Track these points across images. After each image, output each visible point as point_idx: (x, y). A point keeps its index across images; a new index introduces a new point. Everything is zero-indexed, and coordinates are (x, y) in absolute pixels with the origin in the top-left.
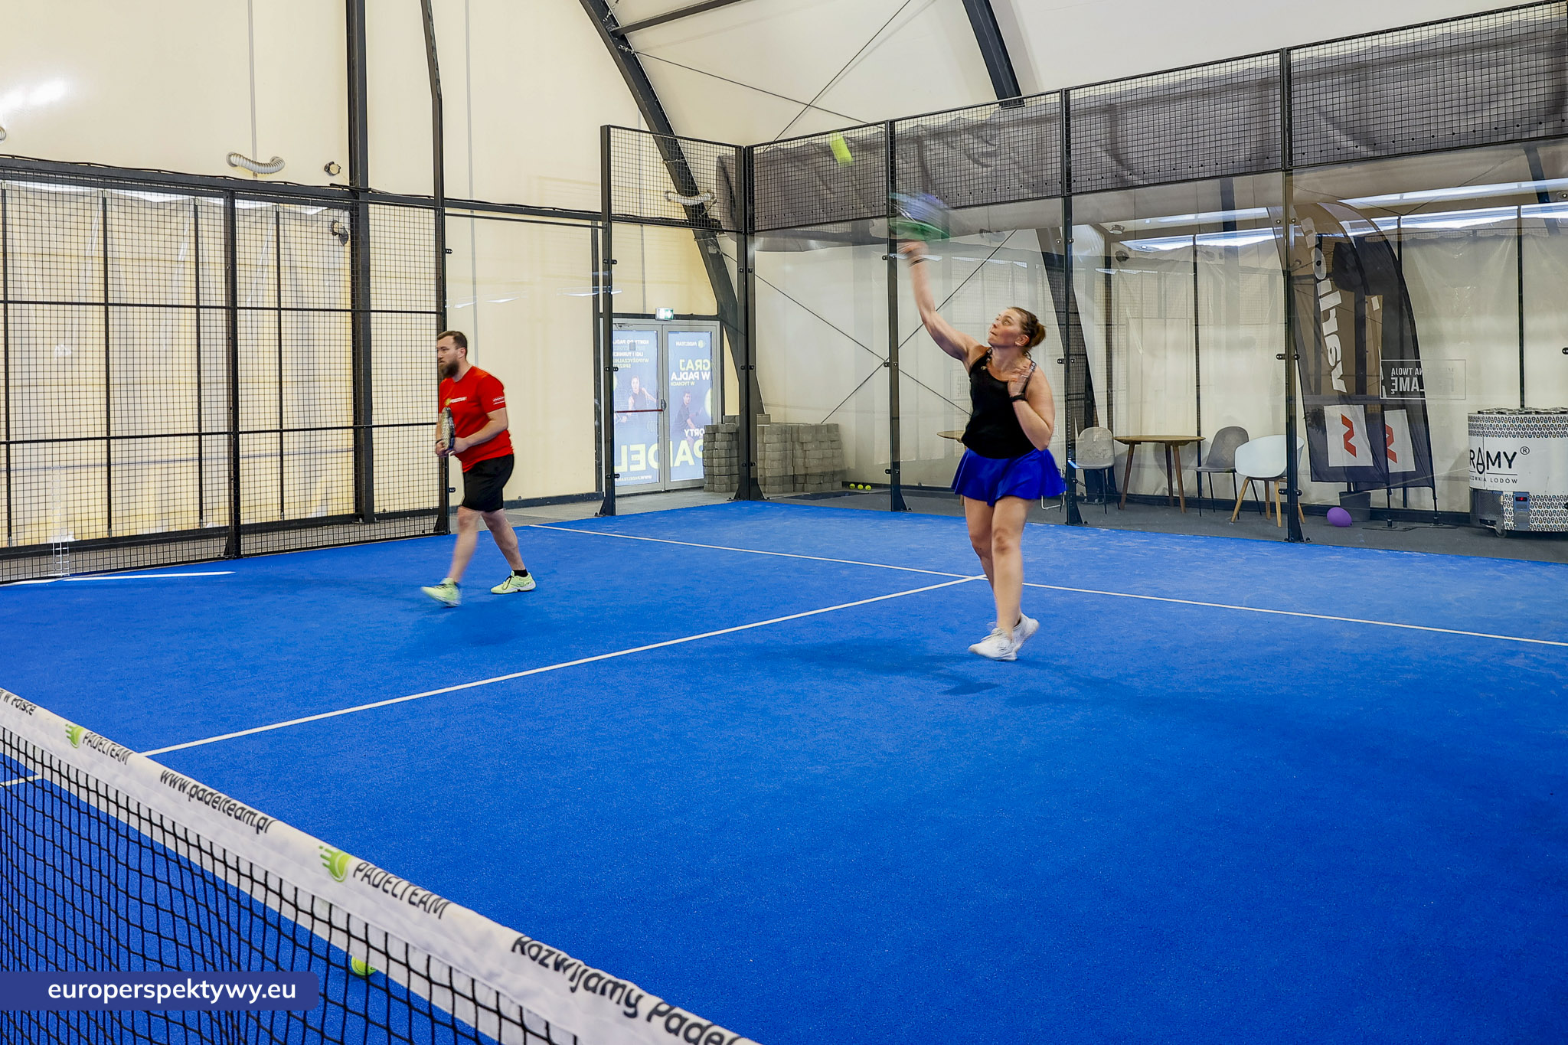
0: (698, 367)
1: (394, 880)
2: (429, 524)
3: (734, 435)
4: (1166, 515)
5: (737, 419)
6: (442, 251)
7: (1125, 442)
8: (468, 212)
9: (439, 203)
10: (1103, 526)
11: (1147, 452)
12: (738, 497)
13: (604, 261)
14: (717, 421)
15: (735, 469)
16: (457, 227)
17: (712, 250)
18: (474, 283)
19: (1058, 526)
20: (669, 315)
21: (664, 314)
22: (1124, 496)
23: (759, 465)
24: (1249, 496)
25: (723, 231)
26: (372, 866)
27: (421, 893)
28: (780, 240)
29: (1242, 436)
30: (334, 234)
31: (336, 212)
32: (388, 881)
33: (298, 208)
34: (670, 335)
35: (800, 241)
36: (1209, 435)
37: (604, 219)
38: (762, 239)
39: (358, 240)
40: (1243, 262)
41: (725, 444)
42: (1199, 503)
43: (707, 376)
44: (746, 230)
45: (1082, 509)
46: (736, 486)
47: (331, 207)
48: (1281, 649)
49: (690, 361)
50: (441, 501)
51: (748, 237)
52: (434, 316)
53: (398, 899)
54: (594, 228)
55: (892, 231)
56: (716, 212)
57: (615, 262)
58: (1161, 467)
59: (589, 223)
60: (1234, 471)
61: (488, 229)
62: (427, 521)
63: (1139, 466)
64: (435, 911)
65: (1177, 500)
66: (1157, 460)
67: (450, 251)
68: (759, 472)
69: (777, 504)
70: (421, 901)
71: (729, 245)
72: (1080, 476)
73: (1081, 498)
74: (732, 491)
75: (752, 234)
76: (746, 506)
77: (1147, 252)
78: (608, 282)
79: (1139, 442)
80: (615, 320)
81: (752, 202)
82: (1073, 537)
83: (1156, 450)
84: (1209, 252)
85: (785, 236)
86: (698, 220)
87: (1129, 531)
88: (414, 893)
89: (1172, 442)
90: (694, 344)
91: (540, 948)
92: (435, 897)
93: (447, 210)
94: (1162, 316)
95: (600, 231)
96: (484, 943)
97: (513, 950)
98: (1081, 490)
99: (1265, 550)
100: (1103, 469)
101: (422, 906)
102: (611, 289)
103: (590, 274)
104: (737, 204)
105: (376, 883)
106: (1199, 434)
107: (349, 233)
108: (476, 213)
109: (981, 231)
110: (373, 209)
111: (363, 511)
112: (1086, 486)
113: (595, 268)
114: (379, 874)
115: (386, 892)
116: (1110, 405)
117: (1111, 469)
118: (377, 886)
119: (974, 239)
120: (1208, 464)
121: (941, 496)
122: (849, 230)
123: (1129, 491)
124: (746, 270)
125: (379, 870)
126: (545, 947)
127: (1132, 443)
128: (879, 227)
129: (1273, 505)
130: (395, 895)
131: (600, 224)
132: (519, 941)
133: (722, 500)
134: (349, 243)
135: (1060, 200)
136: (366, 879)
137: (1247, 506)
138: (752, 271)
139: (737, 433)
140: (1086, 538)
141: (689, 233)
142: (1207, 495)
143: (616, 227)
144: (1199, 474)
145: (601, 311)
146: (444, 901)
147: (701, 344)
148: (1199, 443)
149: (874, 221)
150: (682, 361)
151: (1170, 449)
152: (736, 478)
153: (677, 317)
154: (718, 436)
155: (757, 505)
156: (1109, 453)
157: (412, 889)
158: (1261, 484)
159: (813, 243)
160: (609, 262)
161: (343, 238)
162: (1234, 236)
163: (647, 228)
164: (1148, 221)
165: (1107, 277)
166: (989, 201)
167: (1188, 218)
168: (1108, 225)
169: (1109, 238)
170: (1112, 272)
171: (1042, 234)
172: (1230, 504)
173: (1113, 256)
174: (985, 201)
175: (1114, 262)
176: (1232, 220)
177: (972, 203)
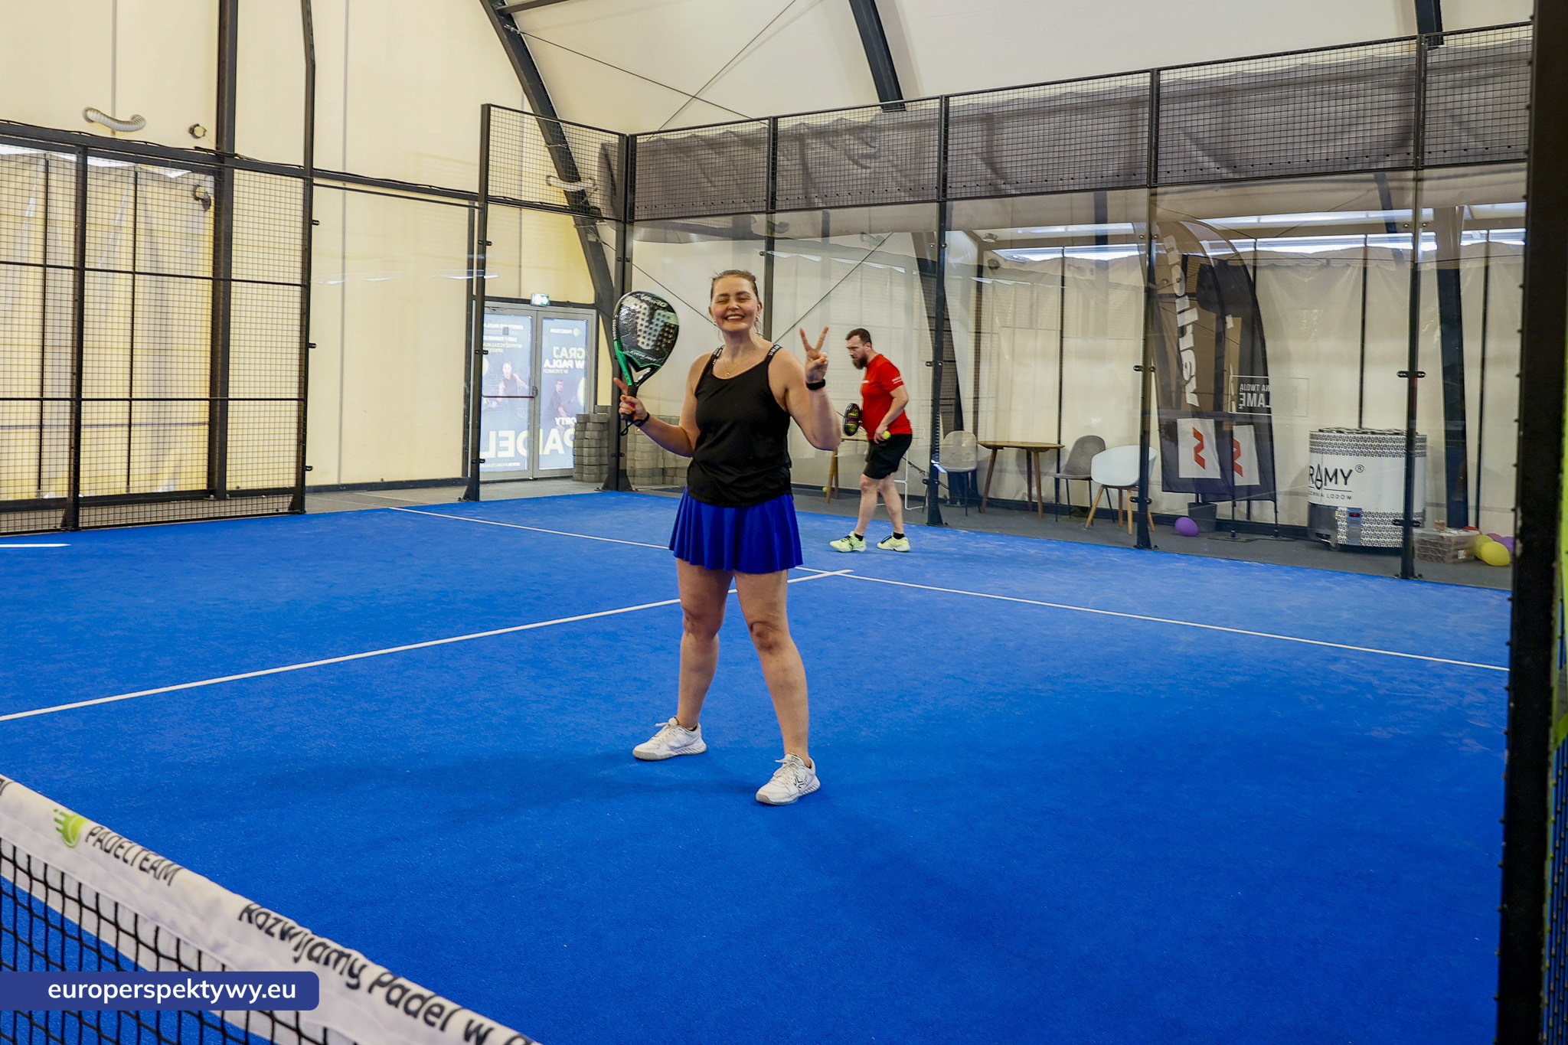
0: (572, 354)
2: (284, 503)
3: (604, 425)
4: (1024, 519)
5: (609, 409)
6: (309, 222)
7: (988, 447)
8: (340, 184)
9: (308, 174)
10: (962, 528)
11: (1009, 458)
12: (606, 487)
13: (479, 242)
14: (590, 411)
15: (605, 460)
16: (325, 198)
17: (592, 238)
18: (344, 258)
19: (919, 526)
20: (545, 301)
21: (539, 300)
22: (985, 500)
23: (629, 455)
24: (1103, 504)
25: (602, 219)
28: (659, 232)
29: (1099, 444)
30: (197, 199)
31: (202, 176)
33: (156, 169)
34: (545, 321)
35: (681, 234)
36: (1068, 444)
37: (481, 200)
38: (643, 230)
39: (222, 206)
40: (1114, 276)
41: (595, 434)
42: (1056, 509)
43: (581, 365)
44: (626, 219)
45: (944, 511)
46: (605, 476)
47: (195, 170)
48: (1119, 650)
49: (564, 349)
50: (297, 480)
51: (628, 226)
52: (298, 288)
54: (471, 208)
55: (771, 226)
56: (597, 200)
57: (489, 243)
58: (1022, 472)
59: (466, 203)
60: (1090, 479)
61: (360, 202)
62: (281, 502)
63: (1001, 471)
65: (1035, 507)
66: (1019, 465)
67: (317, 223)
68: (629, 464)
69: (644, 495)
71: (608, 233)
72: (943, 479)
73: (944, 501)
74: (600, 481)
75: (632, 223)
76: (613, 497)
77: (1024, 263)
78: (482, 265)
79: (1002, 447)
80: (487, 303)
81: (633, 192)
82: (933, 538)
83: (1018, 456)
84: (1080, 266)
85: (666, 228)
86: (579, 206)
87: (987, 533)
89: (1032, 448)
90: (569, 331)
93: (316, 181)
94: (1032, 325)
95: (476, 211)
98: (943, 492)
99: (1114, 556)
100: (966, 473)
102: (484, 273)
103: (465, 256)
104: (618, 192)
106: (1059, 442)
107: (212, 198)
108: (349, 185)
109: (863, 233)
110: (238, 174)
111: (216, 487)
112: (949, 488)
113: (471, 251)
116: (976, 413)
117: (974, 472)
119: (853, 241)
120: (1067, 471)
121: (807, 494)
122: (730, 225)
123: (991, 495)
124: (624, 259)
127: (995, 448)
128: (759, 223)
129: (1125, 513)
131: (477, 204)
133: (590, 489)
134: (212, 208)
137: (1101, 514)
138: (630, 260)
139: (608, 423)
140: (945, 539)
141: (568, 220)
142: (1064, 501)
143: (492, 208)
144: (1057, 481)
145: (474, 293)
147: (576, 332)
148: (1058, 450)
149: (755, 216)
150: (556, 348)
151: (1031, 454)
152: (605, 468)
153: (552, 303)
154: (589, 425)
155: (624, 496)
156: (972, 458)
158: (1114, 492)
159: (693, 236)
160: (484, 243)
161: (206, 203)
162: (1106, 250)
163: (526, 212)
164: (1020, 231)
165: (979, 285)
166: (867, 202)
167: (1059, 230)
168: (982, 233)
169: (983, 247)
170: (984, 280)
171: (917, 238)
172: (1085, 511)
173: (986, 264)
174: (863, 202)
175: (986, 271)
176: (1105, 234)
177: (850, 203)
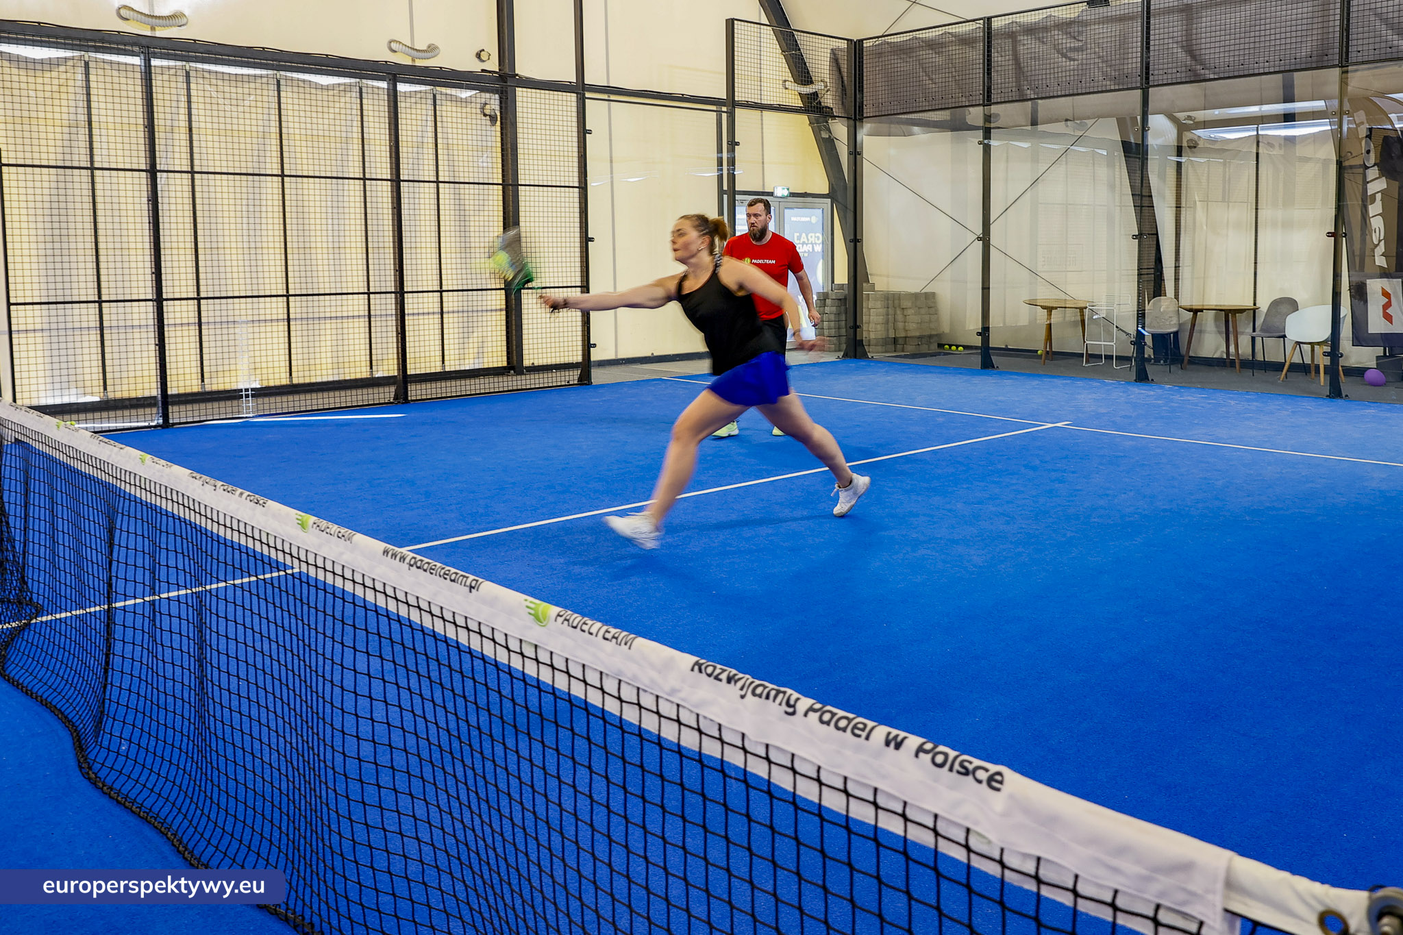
0: (810, 240)
1: (590, 622)
2: (573, 376)
3: (842, 301)
4: (1223, 374)
5: (846, 288)
6: (583, 132)
7: (1190, 310)
8: (605, 96)
9: (580, 89)
10: (1167, 383)
11: (1208, 319)
12: (845, 355)
13: (729, 143)
14: (828, 289)
15: (843, 332)
16: (596, 109)
17: (825, 135)
18: (611, 162)
19: (1127, 382)
20: (786, 193)
21: (781, 192)
22: (1186, 359)
23: (864, 327)
24: (1297, 359)
25: (834, 117)
26: (569, 612)
27: (613, 631)
28: (884, 127)
29: (1293, 305)
30: (485, 115)
31: (488, 95)
32: (585, 623)
33: (453, 91)
34: (786, 211)
35: (904, 127)
36: (1264, 304)
37: (729, 105)
38: (869, 125)
39: (507, 121)
40: (1300, 151)
41: (834, 309)
42: (1253, 365)
43: (819, 248)
44: (856, 117)
45: (1150, 369)
46: (844, 346)
47: (482, 90)
48: (1318, 486)
49: (804, 235)
50: (583, 355)
51: (858, 123)
52: (577, 190)
53: (593, 637)
54: (719, 113)
55: (988, 118)
56: (829, 100)
57: (738, 144)
58: (1220, 333)
59: (714, 108)
60: (1284, 336)
61: (623, 111)
62: (571, 373)
63: (1201, 332)
64: (626, 644)
65: (1232, 363)
66: (1217, 326)
67: (590, 132)
68: (865, 335)
69: (879, 361)
70: (613, 637)
71: (840, 130)
72: (1149, 340)
73: (1149, 360)
74: (840, 351)
75: (861, 120)
76: (853, 364)
77: (1214, 141)
78: (732, 162)
79: (1201, 310)
80: (738, 197)
81: (862, 91)
82: (1140, 392)
83: (1216, 319)
84: (1271, 142)
85: (891, 123)
86: (813, 107)
87: (1189, 388)
88: (607, 631)
89: (1230, 311)
90: (808, 219)
91: (715, 668)
92: (625, 633)
93: (588, 95)
94: (1226, 199)
95: (724, 116)
96: (668, 665)
97: (692, 670)
98: (1149, 352)
99: (1308, 405)
100: (1169, 334)
101: (614, 640)
102: (734, 170)
103: (715, 155)
104: (848, 92)
105: (575, 625)
106: (1255, 304)
107: (498, 114)
108: (613, 97)
109: (1067, 120)
110: (520, 92)
111: (514, 364)
112: (1154, 348)
113: (720, 150)
114: (576, 618)
115: (584, 631)
116: (1177, 279)
117: (1176, 334)
118: (575, 627)
119: (1059, 127)
120: (1262, 330)
121: (1025, 357)
122: (948, 118)
123: (1191, 354)
124: (855, 152)
125: (576, 615)
126: (719, 666)
127: (1195, 312)
128: (975, 115)
129: (1317, 367)
130: (591, 634)
131: (724, 109)
132: (697, 663)
133: (831, 358)
134: (498, 123)
135: (1139, 92)
136: (566, 623)
137: (1294, 368)
138: (860, 154)
139: (845, 299)
140: (1152, 393)
141: (804, 119)
142: (1259, 357)
143: (739, 112)
144: (1253, 339)
145: (725, 188)
146: (633, 636)
147: (814, 220)
148: (1254, 311)
149: (971, 109)
150: (796, 235)
151: (1228, 316)
152: (844, 339)
153: (793, 195)
154: (828, 302)
155: (863, 363)
156: (1175, 321)
157: (605, 628)
158: (1307, 348)
159: (916, 129)
160: (733, 144)
161: (493, 119)
162: (1293, 127)
163: (766, 114)
164: (1217, 112)
165: (1179, 164)
166: (1075, 92)
167: (1254, 110)
168: (1181, 116)
169: (1182, 128)
170: (1183, 160)
171: (1121, 123)
172: (1278, 367)
173: (1185, 144)
174: (1071, 92)
175: (1185, 151)
176: (1292, 111)
177: (1059, 93)
